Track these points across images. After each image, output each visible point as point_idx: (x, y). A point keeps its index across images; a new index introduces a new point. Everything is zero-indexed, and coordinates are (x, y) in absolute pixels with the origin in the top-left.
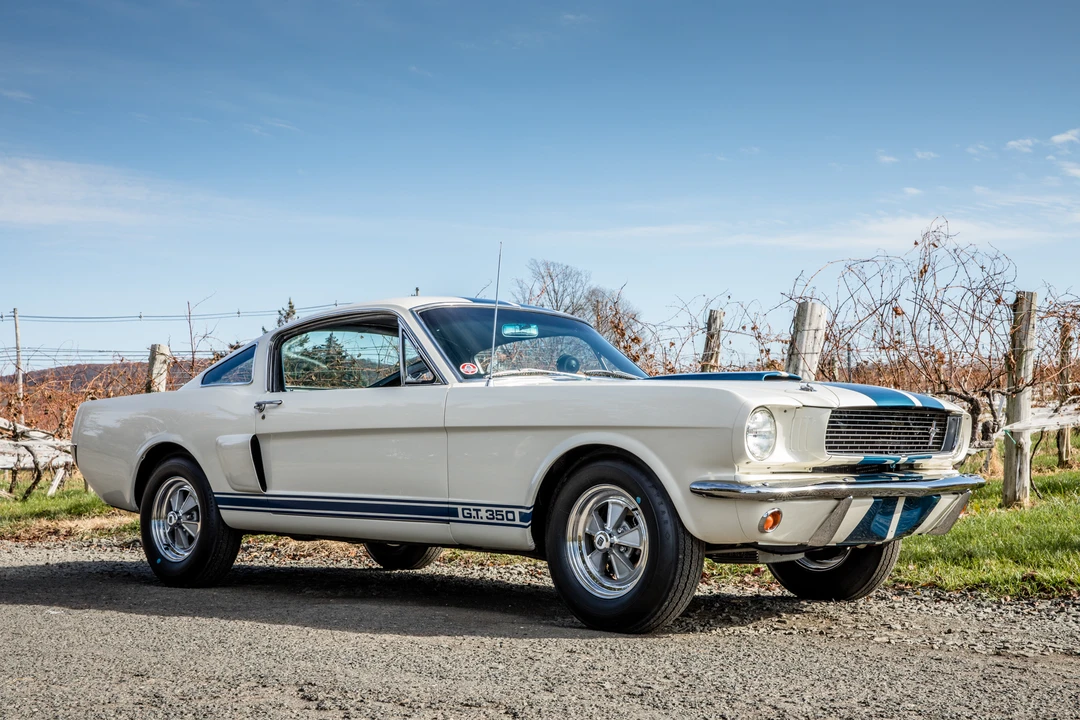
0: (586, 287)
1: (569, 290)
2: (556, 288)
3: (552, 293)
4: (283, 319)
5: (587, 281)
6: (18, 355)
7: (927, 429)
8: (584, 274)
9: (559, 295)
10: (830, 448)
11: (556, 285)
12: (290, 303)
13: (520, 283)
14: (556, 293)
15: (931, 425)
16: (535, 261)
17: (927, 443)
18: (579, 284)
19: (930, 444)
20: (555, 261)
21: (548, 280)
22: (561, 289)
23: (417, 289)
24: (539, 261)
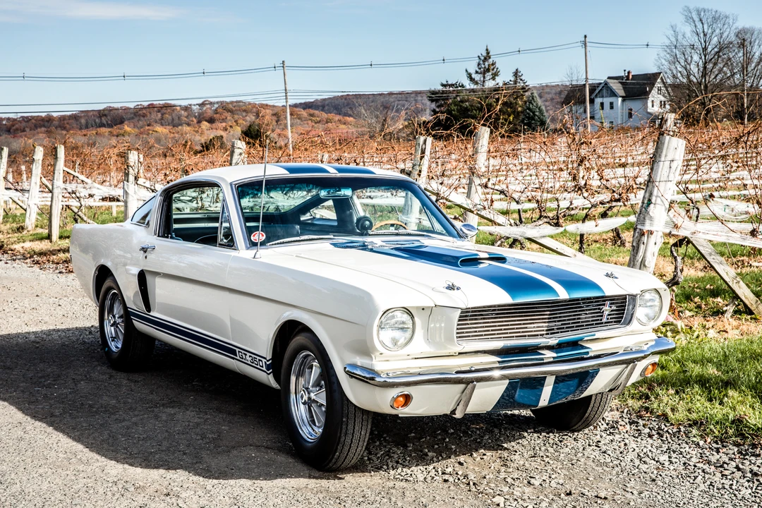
0: (733, 28)
1: (718, 31)
2: (706, 30)
3: (702, 35)
4: (481, 62)
5: (733, 23)
6: (286, 96)
7: (599, 309)
8: (731, 17)
9: (708, 36)
10: (460, 337)
11: (706, 26)
12: (487, 50)
13: (673, 28)
14: (705, 35)
15: (604, 305)
16: (688, 8)
17: (601, 320)
18: (726, 26)
19: (604, 320)
20: (706, 7)
21: (699, 25)
22: (710, 31)
23: (585, 37)
24: (691, 8)
